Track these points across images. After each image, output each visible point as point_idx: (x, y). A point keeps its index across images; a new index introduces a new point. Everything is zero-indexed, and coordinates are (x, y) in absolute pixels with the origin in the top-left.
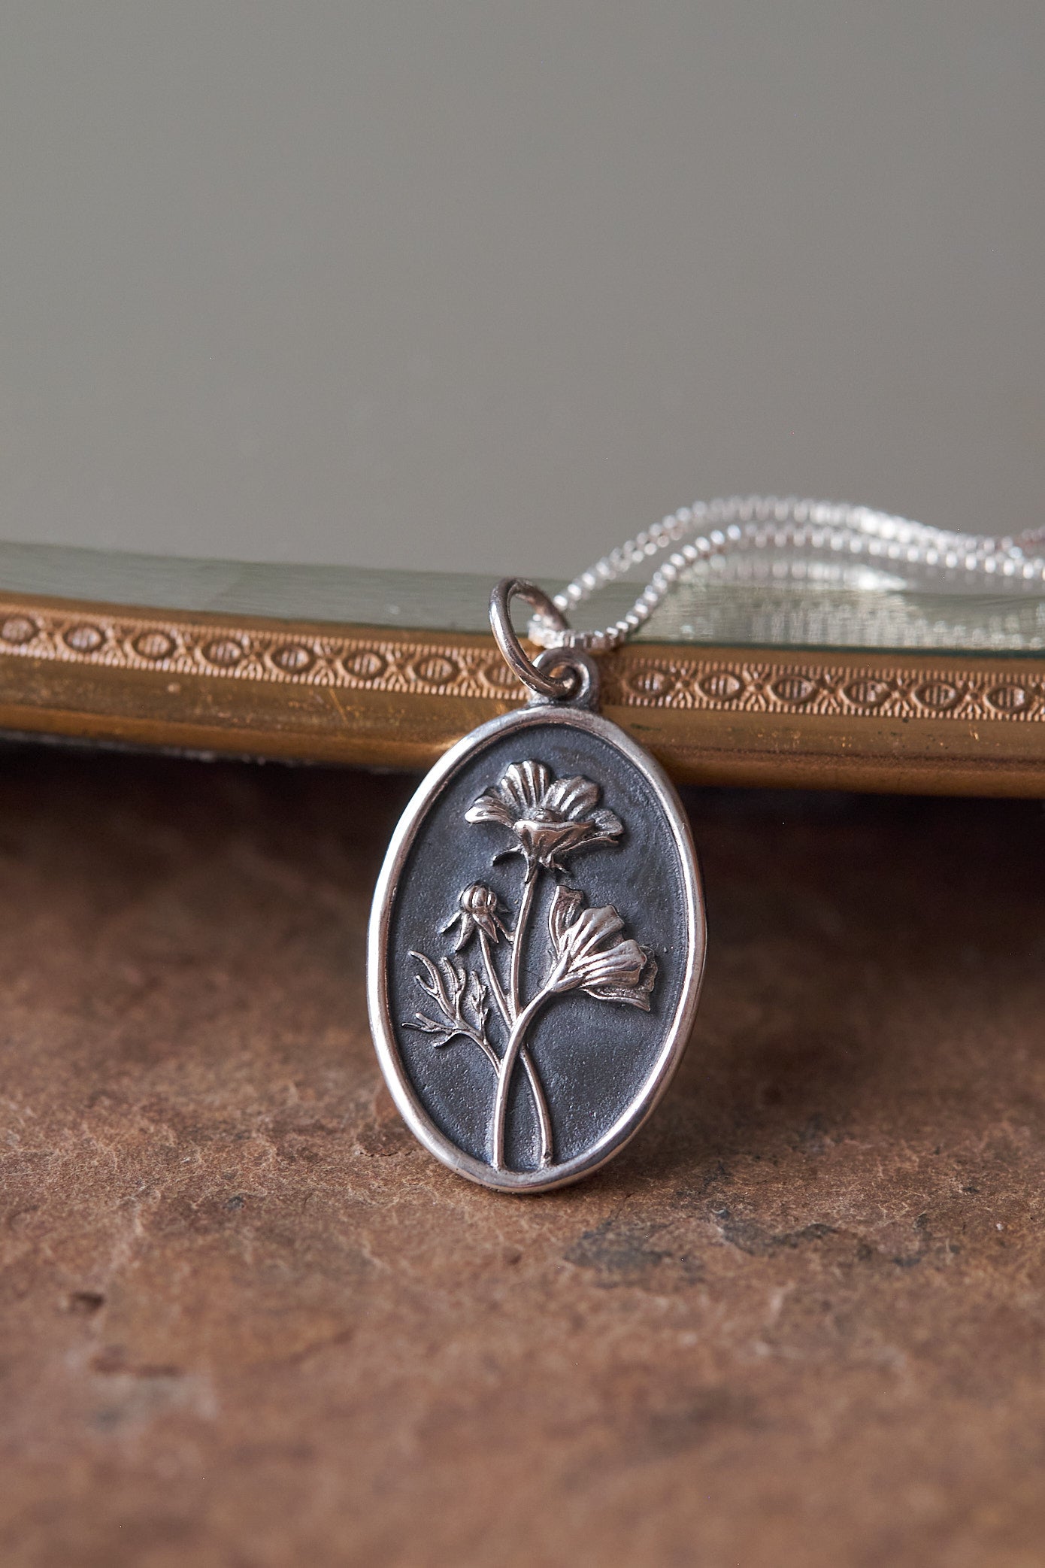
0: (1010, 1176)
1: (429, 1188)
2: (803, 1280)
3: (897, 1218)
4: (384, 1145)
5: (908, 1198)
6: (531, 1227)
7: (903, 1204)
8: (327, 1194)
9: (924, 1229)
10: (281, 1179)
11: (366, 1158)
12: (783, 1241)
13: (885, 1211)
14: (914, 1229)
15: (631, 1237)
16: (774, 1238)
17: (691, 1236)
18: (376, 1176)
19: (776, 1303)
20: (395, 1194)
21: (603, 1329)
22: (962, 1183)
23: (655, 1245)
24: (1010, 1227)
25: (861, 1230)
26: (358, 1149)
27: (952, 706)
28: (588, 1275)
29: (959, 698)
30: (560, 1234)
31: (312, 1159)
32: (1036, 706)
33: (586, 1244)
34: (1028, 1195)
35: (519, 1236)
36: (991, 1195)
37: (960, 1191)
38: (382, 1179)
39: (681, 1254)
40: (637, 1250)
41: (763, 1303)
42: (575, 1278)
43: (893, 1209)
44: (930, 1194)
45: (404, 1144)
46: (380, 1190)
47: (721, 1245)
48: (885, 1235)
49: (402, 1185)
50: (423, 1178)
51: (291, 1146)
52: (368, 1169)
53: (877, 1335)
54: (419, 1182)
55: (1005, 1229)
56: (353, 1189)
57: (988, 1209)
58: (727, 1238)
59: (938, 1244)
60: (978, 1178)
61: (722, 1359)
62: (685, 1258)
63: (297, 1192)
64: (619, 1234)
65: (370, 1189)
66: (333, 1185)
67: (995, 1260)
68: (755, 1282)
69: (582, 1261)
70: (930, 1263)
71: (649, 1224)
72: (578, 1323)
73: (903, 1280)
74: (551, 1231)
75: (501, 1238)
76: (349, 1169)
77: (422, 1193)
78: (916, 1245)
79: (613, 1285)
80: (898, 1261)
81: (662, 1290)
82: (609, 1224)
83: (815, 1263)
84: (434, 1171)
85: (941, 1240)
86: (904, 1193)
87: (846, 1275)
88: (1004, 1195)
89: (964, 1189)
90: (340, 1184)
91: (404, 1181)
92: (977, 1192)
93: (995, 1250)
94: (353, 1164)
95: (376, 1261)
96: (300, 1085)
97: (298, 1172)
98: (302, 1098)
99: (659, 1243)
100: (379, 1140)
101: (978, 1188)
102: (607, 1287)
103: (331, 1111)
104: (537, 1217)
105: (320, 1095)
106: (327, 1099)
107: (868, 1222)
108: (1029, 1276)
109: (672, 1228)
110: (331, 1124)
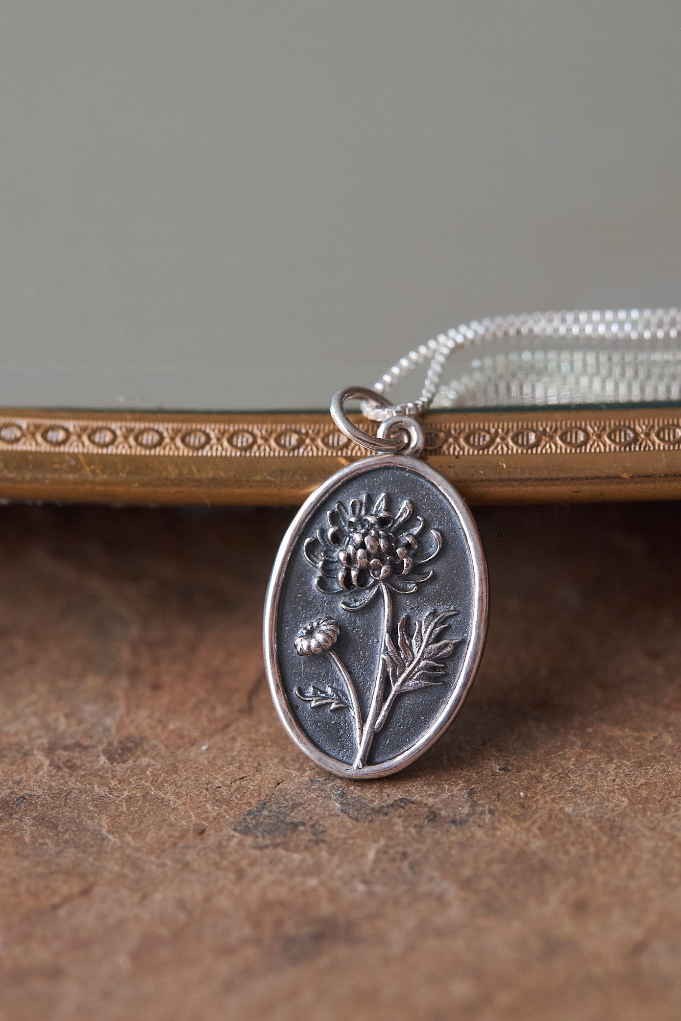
0: (531, 758)
1: (148, 784)
2: (390, 838)
3: (455, 792)
4: (120, 755)
5: (462, 777)
6: (213, 809)
7: (460, 781)
8: (81, 792)
9: (472, 798)
10: (52, 782)
11: (108, 765)
12: (379, 811)
13: (447, 787)
14: (466, 799)
15: (279, 813)
16: (373, 809)
17: (318, 810)
18: (114, 777)
19: (371, 855)
20: (125, 790)
21: (258, 877)
22: (499, 765)
23: (294, 817)
24: (529, 795)
25: (430, 801)
26: (103, 759)
27: (488, 446)
28: (249, 840)
29: (492, 441)
30: (232, 813)
31: (73, 767)
32: (543, 443)
33: (248, 819)
34: (542, 771)
35: (205, 815)
36: (517, 772)
37: (498, 771)
38: (117, 780)
39: (311, 823)
40: (282, 821)
41: (363, 855)
42: (240, 843)
43: (452, 785)
44: (477, 774)
45: (133, 754)
46: (116, 787)
47: (338, 816)
48: (446, 804)
49: (130, 783)
50: (144, 777)
51: (59, 759)
52: (108, 773)
53: (436, 874)
54: (141, 780)
55: (526, 796)
56: (98, 787)
57: (515, 782)
58: (342, 811)
59: (481, 809)
60: (510, 761)
61: (333, 896)
62: (313, 826)
63: (62, 791)
64: (271, 811)
65: (109, 787)
66: (85, 785)
67: (517, 818)
68: (359, 841)
69: (246, 831)
70: (474, 822)
71: (291, 803)
72: (240, 875)
73: (457, 835)
74: (226, 811)
75: (193, 818)
76: (95, 774)
77: (144, 788)
78: (466, 810)
79: (266, 847)
80: (454, 822)
81: (297, 849)
82: (265, 804)
83: (399, 825)
84: (151, 772)
85: (482, 805)
86: (461, 774)
87: (419, 833)
88: (526, 772)
89: (500, 769)
90: (90, 784)
91: (131, 780)
92: (509, 770)
93: (518, 811)
94: (99, 770)
95: (110, 837)
96: (67, 716)
97: (63, 777)
98: (68, 725)
99: (297, 816)
100: (116, 752)
101: (509, 768)
102: (261, 848)
103: (87, 734)
104: (218, 802)
105: (80, 722)
106: (85, 726)
107: (435, 796)
108: (540, 829)
109: (306, 805)
110: (86, 742)
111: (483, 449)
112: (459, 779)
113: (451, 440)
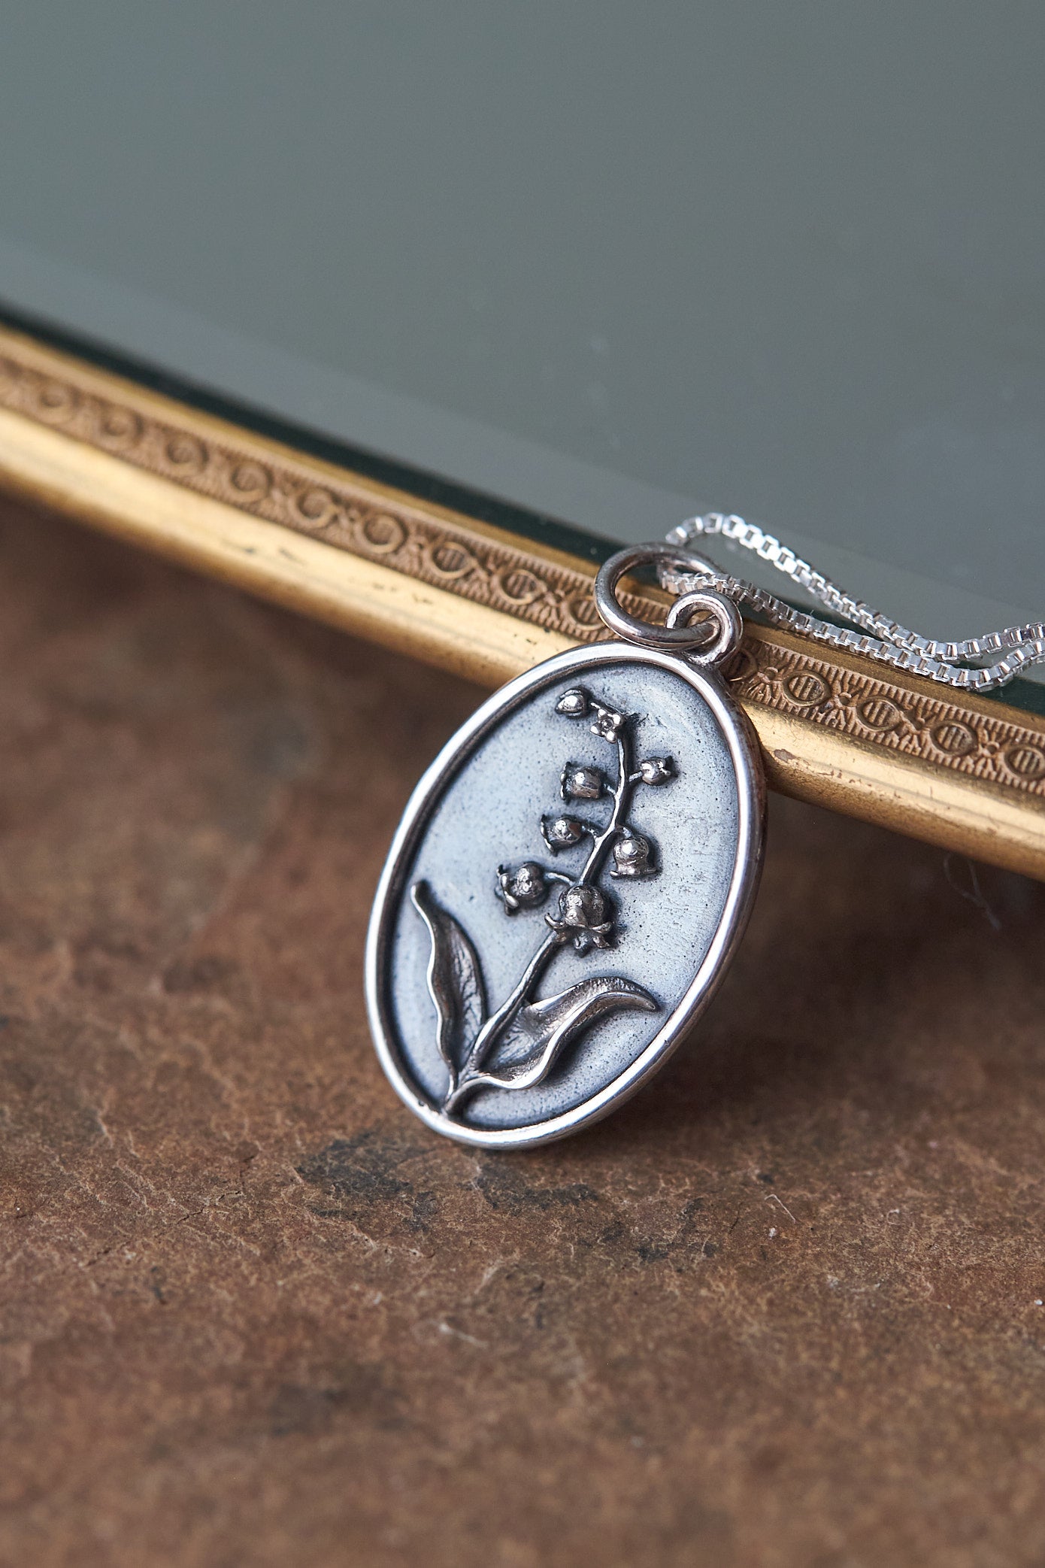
0: (817, 1169)
2: (532, 1254)
3: (671, 1196)
5: (695, 1174)
6: (283, 1123)
7: (687, 1180)
9: (690, 1217)
11: (160, 996)
13: (663, 1185)
14: (681, 1215)
15: (380, 1158)
16: (529, 1192)
17: (445, 1170)
19: (488, 1274)
20: (166, 1049)
21: (299, 1265)
22: (761, 1167)
23: (400, 1172)
24: (783, 1236)
25: (625, 1203)
26: (156, 983)
28: (313, 1194)
30: (308, 1137)
31: (104, 986)
33: (330, 1155)
34: (825, 1198)
35: (266, 1129)
36: (784, 1189)
37: (754, 1178)
39: (422, 1191)
40: (379, 1175)
41: (475, 1273)
42: (297, 1198)
43: (672, 1183)
44: (721, 1173)
45: (207, 986)
47: (470, 1189)
48: (647, 1215)
51: (91, 967)
52: (154, 1010)
53: (571, 1339)
55: (777, 1237)
58: (481, 1183)
59: (697, 1240)
60: (781, 1166)
61: (397, 1327)
62: (422, 1197)
63: (69, 1024)
64: (369, 1152)
65: (144, 1037)
67: (747, 1275)
68: (481, 1245)
69: (315, 1176)
70: (674, 1261)
71: (408, 1145)
72: (272, 1252)
73: (640, 1273)
74: (301, 1131)
75: (245, 1132)
76: (135, 1007)
77: (195, 1055)
78: (671, 1235)
79: (334, 1213)
80: (643, 1252)
81: (379, 1232)
82: (366, 1136)
83: (556, 1233)
84: (220, 1030)
85: (702, 1235)
86: (695, 1167)
87: (580, 1256)
88: (798, 1192)
89: (759, 1176)
91: (183, 1034)
92: (772, 1182)
93: (752, 1260)
94: (142, 1002)
95: (105, 1128)
99: (406, 1171)
100: (183, 976)
101: (776, 1178)
102: (325, 1214)
104: (295, 1111)
107: (635, 1195)
108: (770, 1303)
109: (430, 1155)
112: (688, 1175)
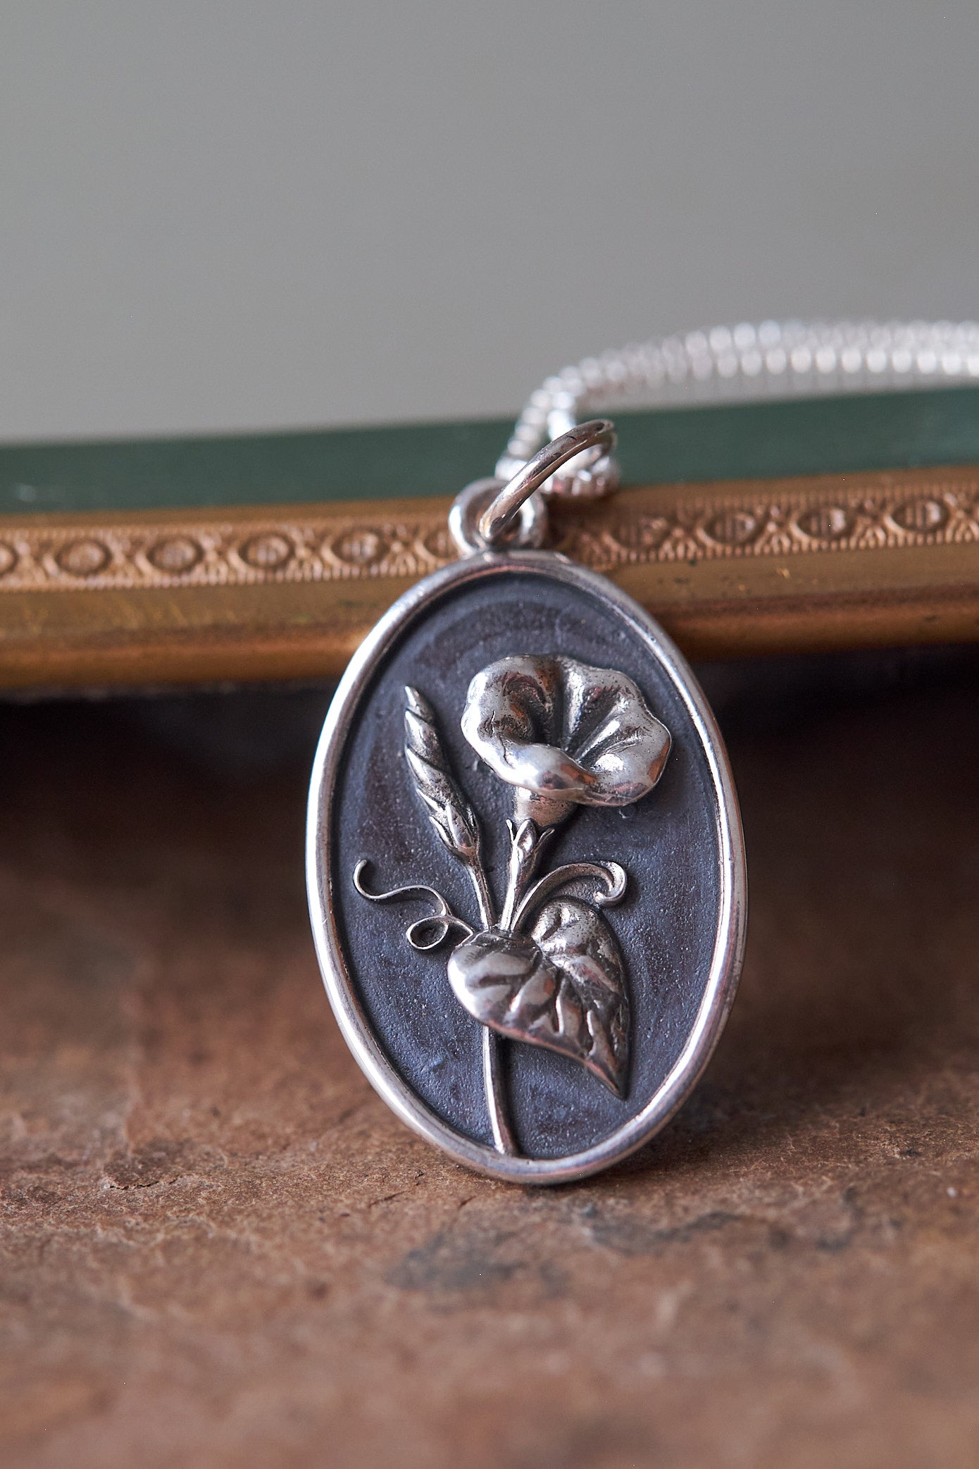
0: (960, 1132)
1: (203, 1218)
2: (700, 1280)
3: (818, 1195)
4: (141, 1174)
5: (829, 1171)
6: (339, 1252)
7: (824, 1178)
8: (70, 1239)
9: (853, 1204)
10: (9, 1227)
11: (119, 1191)
12: (672, 1235)
13: (801, 1189)
14: (840, 1206)
15: (472, 1251)
16: (658, 1234)
17: (549, 1243)
18: (133, 1211)
19: (667, 1310)
20: (158, 1231)
22: (898, 1146)
23: (502, 1257)
24: (965, 1192)
25: (772, 1214)
26: (107, 1182)
27: (752, 539)
28: (418, 1301)
29: (760, 529)
30: (377, 1256)
31: (49, 1199)
32: (859, 529)
33: (413, 1264)
35: (323, 1263)
36: (937, 1156)
37: (897, 1156)
38: (140, 1214)
39: (538, 1264)
40: (479, 1265)
41: (649, 1312)
42: (402, 1307)
43: (810, 1185)
44: (858, 1163)
45: (166, 1171)
46: (139, 1228)
47: (590, 1249)
48: (803, 1216)
49: (166, 1219)
50: (194, 1208)
51: (20, 1187)
52: (121, 1205)
54: (189, 1212)
55: (960, 1195)
56: (104, 1229)
57: (935, 1173)
58: (597, 1241)
59: (874, 1221)
60: (919, 1139)
61: (601, 1382)
62: (542, 1269)
63: (30, 1240)
64: (455, 1249)
65: (125, 1228)
66: (77, 1227)
67: (949, 1232)
68: (636, 1289)
69: (409, 1284)
70: (864, 1243)
71: (495, 1234)
72: (408, 1358)
73: (832, 1267)
74: (365, 1254)
75: (301, 1269)
76: (96, 1207)
77: (194, 1226)
78: (844, 1224)
79: (452, 1309)
80: (822, 1245)
81: (516, 1307)
82: (441, 1238)
83: (714, 1257)
84: (207, 1199)
85: (876, 1214)
86: (824, 1165)
87: (757, 1268)
88: (954, 1155)
89: (901, 1153)
90: (86, 1225)
91: (169, 1213)
92: (918, 1154)
93: (949, 1219)
94: (102, 1201)
96: (25, 1116)
97: (30, 1216)
98: (31, 1130)
99: (510, 1253)
100: (134, 1169)
101: (920, 1150)
102: (446, 1311)
103: (69, 1142)
104: (345, 1239)
105: (55, 1124)
106: (64, 1129)
107: (779, 1204)
109: (523, 1235)
110: (71, 1157)
111: (743, 545)
112: (823, 1174)
113: (678, 533)
